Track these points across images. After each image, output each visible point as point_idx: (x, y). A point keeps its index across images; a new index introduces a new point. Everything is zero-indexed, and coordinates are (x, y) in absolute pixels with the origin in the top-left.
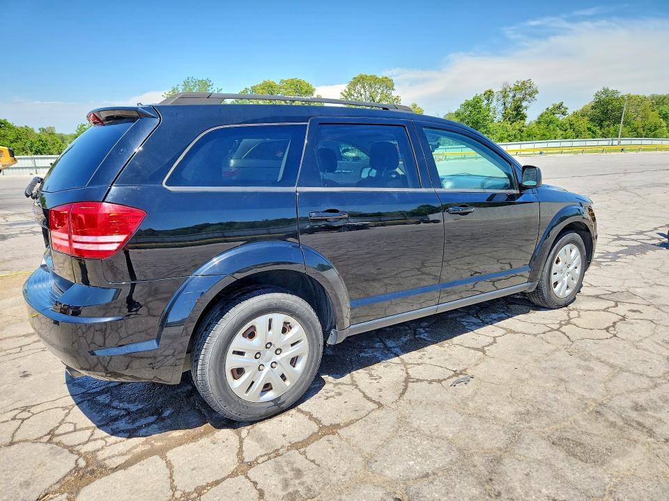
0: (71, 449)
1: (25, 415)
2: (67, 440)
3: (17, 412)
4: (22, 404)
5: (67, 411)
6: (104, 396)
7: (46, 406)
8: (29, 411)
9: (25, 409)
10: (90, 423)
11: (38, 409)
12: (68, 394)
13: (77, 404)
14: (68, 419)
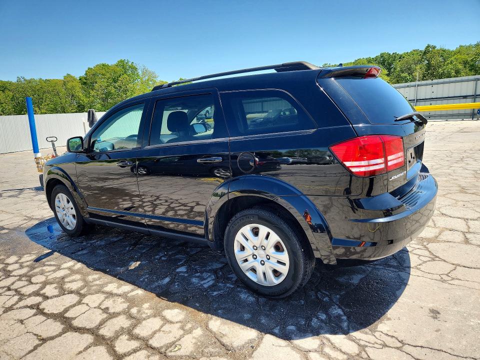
0: (427, 249)
1: (445, 277)
2: (427, 253)
3: (450, 282)
4: (446, 285)
5: (418, 267)
6: (392, 264)
7: (429, 276)
8: (442, 278)
9: (443, 281)
10: (410, 255)
11: (435, 277)
12: (411, 276)
13: (410, 267)
14: (421, 262)
